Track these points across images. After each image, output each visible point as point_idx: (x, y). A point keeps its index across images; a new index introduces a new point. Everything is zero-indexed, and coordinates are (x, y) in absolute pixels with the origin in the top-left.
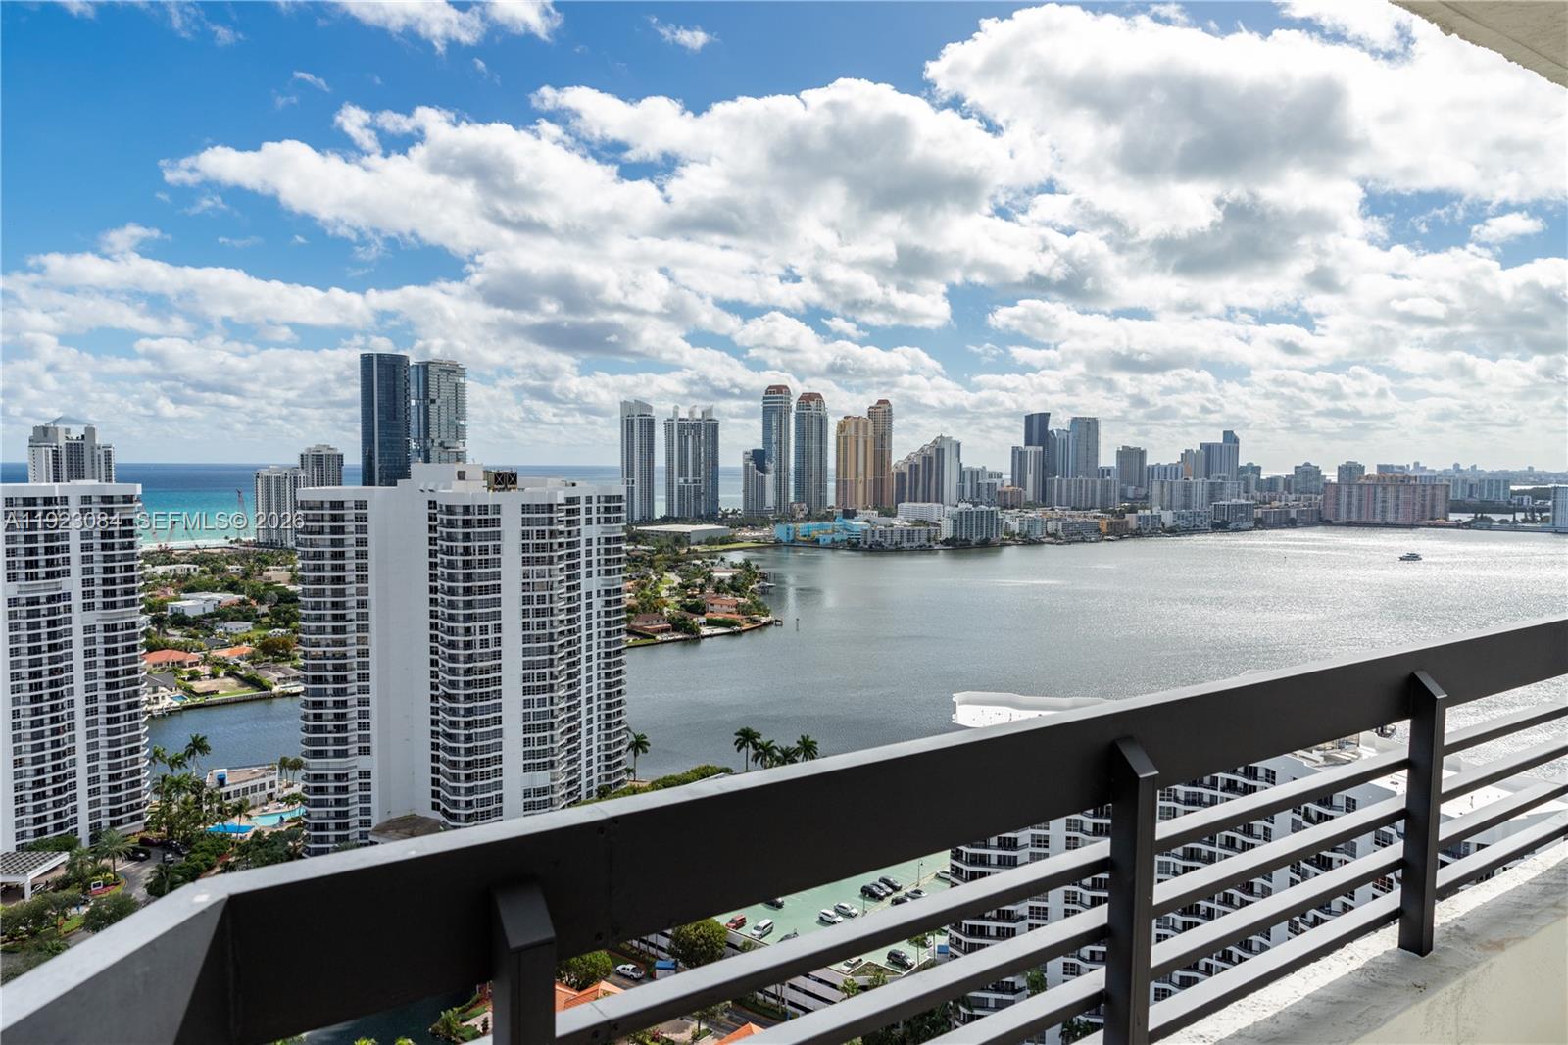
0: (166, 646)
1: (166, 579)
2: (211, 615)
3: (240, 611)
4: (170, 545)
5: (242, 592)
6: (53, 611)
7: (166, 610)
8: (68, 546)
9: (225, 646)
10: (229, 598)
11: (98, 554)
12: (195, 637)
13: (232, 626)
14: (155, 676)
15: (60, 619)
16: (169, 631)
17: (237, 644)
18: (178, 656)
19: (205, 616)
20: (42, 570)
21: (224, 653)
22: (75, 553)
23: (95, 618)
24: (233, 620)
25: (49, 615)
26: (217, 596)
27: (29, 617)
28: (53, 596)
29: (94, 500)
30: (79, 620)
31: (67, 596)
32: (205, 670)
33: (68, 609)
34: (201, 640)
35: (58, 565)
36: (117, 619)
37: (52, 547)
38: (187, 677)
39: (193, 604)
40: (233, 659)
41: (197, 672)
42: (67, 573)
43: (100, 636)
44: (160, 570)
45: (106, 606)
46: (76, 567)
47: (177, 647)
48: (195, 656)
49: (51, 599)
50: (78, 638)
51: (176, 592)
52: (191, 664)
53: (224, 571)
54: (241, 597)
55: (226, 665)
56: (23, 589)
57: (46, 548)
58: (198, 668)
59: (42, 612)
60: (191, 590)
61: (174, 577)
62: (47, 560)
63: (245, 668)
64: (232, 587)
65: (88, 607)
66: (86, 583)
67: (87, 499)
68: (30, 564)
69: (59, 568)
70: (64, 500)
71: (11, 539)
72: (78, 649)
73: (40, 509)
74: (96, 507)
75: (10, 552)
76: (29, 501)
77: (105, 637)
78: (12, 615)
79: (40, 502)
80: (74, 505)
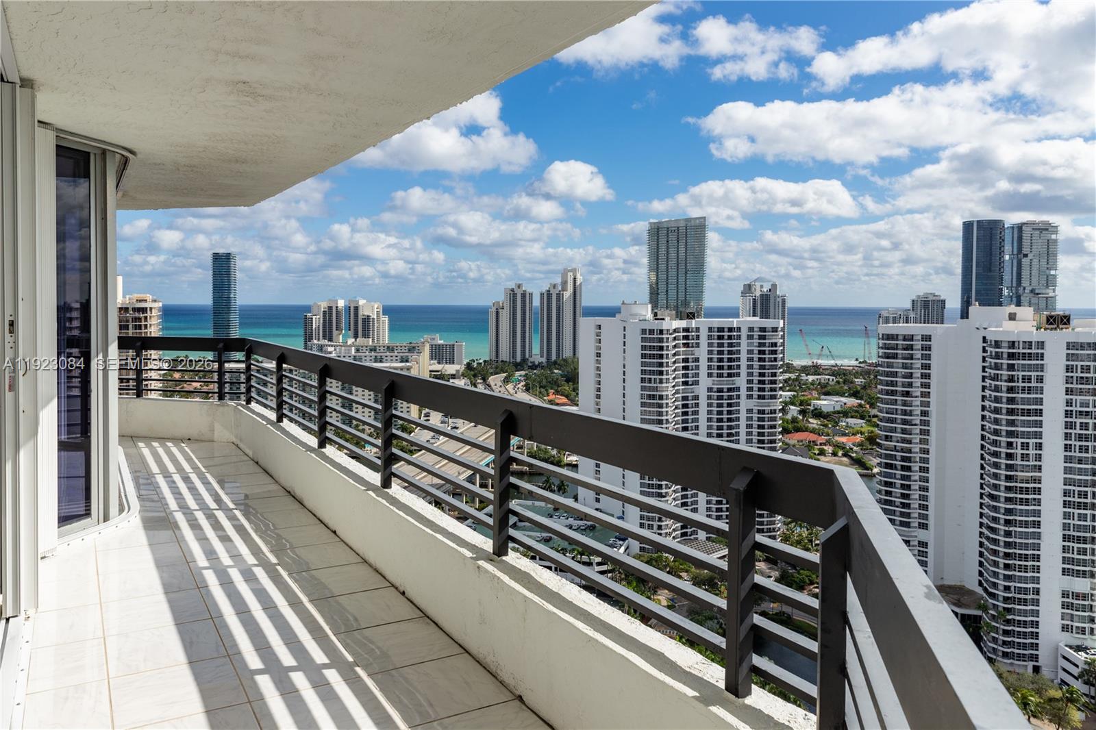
0: (806, 430)
1: (813, 385)
2: (838, 412)
3: (857, 412)
4: (820, 362)
5: (861, 399)
6: (730, 398)
7: (810, 405)
8: (739, 358)
9: (844, 435)
10: (852, 402)
11: (756, 364)
12: (826, 426)
13: (851, 421)
14: (798, 449)
15: (734, 403)
16: (810, 420)
17: (853, 434)
18: (812, 437)
19: (834, 413)
20: (725, 372)
21: (843, 439)
22: (744, 363)
23: (754, 404)
24: (852, 417)
25: (728, 399)
26: (844, 400)
27: (718, 399)
28: (731, 388)
29: (755, 329)
30: (744, 404)
31: (738, 389)
32: (829, 449)
33: (738, 397)
34: (830, 428)
35: (734, 369)
36: (766, 406)
37: (731, 358)
38: (817, 452)
39: (827, 404)
40: (849, 445)
41: (824, 450)
42: (738, 375)
43: (755, 416)
44: (811, 378)
45: (760, 397)
46: (744, 371)
47: (813, 431)
48: (824, 439)
49: (729, 390)
50: (743, 415)
51: (819, 394)
52: (821, 444)
53: (852, 382)
54: (859, 401)
55: (843, 448)
56: (716, 382)
57: (728, 358)
58: (825, 448)
59: (725, 398)
60: (828, 394)
61: (819, 384)
62: (728, 366)
63: (856, 452)
64: (855, 395)
65: (750, 397)
66: (750, 382)
67: (751, 329)
68: (720, 368)
69: (734, 371)
70: (739, 329)
71: (710, 352)
72: (743, 423)
73: (726, 334)
74: (756, 334)
75: (710, 360)
76: (721, 330)
77: (758, 417)
78: (709, 397)
79: (726, 330)
80: (744, 333)
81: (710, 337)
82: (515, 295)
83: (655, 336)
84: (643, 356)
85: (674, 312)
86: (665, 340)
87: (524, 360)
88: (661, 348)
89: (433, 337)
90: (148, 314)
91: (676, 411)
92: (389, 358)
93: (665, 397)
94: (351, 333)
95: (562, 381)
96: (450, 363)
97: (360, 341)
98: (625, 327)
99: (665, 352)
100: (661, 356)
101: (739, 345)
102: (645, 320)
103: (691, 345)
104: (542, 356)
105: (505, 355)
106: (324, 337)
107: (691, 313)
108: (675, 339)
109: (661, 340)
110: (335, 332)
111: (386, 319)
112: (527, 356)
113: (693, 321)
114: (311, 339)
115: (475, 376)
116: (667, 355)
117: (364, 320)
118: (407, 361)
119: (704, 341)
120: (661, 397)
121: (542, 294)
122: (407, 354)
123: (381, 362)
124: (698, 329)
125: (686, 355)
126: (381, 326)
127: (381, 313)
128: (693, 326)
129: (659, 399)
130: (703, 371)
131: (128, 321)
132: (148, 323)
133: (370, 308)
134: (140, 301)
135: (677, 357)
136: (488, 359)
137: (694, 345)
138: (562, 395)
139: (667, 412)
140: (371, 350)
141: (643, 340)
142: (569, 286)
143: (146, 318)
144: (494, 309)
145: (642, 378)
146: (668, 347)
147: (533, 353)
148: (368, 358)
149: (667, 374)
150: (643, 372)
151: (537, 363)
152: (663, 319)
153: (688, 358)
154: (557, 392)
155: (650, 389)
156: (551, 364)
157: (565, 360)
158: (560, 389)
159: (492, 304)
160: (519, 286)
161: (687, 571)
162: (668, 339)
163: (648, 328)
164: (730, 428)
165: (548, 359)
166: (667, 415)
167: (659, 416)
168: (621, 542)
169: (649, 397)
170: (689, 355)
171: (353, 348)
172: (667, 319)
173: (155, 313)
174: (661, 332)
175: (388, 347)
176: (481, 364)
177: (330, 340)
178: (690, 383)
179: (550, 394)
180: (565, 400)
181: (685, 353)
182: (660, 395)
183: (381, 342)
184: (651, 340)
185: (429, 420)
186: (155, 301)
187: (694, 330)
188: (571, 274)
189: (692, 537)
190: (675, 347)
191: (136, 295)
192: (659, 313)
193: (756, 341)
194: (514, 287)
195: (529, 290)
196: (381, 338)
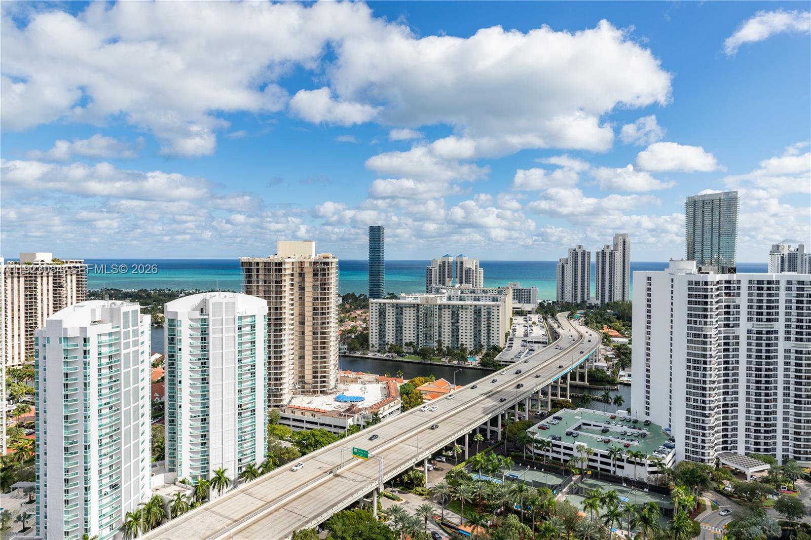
6: (769, 339)
8: (778, 306)
11: (794, 312)
15: (772, 343)
20: (764, 317)
22: (782, 310)
23: (792, 345)
25: (767, 340)
27: (757, 340)
28: (769, 331)
29: (793, 283)
30: (782, 345)
31: (777, 332)
33: (777, 339)
35: (773, 315)
36: (803, 347)
37: (770, 306)
42: (777, 320)
43: (793, 355)
45: (797, 339)
46: (782, 317)
49: (768, 332)
50: (781, 354)
56: (755, 326)
57: (767, 306)
59: (763, 339)
62: (767, 312)
65: (788, 339)
66: (787, 326)
67: (790, 282)
68: (759, 314)
69: (773, 317)
70: (778, 282)
71: (750, 301)
72: (781, 361)
73: (765, 286)
74: (794, 287)
75: (750, 307)
76: (760, 282)
77: (796, 357)
78: (749, 338)
79: (765, 282)
80: (783, 285)
81: (750, 288)
82: (576, 254)
83: (701, 287)
84: (690, 302)
85: (716, 268)
86: (709, 290)
87: (583, 301)
88: (706, 297)
89: (515, 283)
90: (330, 266)
91: (719, 348)
92: (484, 298)
93: (709, 336)
94: (458, 280)
95: (613, 318)
96: (527, 303)
97: (464, 285)
98: (672, 279)
99: (709, 300)
100: (706, 303)
101: (778, 295)
102: (691, 274)
103: (732, 294)
104: (597, 299)
105: (568, 298)
106: (440, 282)
107: (732, 268)
108: (718, 289)
109: (706, 290)
110: (447, 279)
111: (482, 270)
112: (586, 299)
113: (735, 275)
114: (431, 284)
115: (546, 312)
116: (711, 302)
117: (467, 271)
118: (497, 301)
119: (744, 291)
120: (705, 336)
121: (598, 253)
122: (497, 296)
123: (479, 300)
124: (739, 282)
125: (728, 302)
126: (478, 276)
127: (478, 266)
128: (735, 279)
129: (704, 337)
130: (744, 316)
131: (318, 271)
132: (330, 272)
133: (470, 263)
134: (325, 258)
135: (719, 304)
136: (555, 300)
137: (735, 294)
138: (614, 329)
139: (711, 348)
140: (471, 292)
141: (690, 289)
142: (619, 247)
143: (328, 268)
144: (560, 264)
145: (688, 320)
146: (712, 295)
147: (591, 296)
148: (470, 298)
149: (711, 318)
150: (689, 315)
151: (593, 304)
152: (708, 273)
153: (730, 305)
154: (610, 327)
155: (695, 329)
156: (605, 306)
157: (616, 303)
158: (612, 324)
159: (558, 260)
160: (580, 247)
161: (729, 480)
162: (712, 289)
163: (694, 279)
164: (768, 364)
165: (603, 302)
166: (710, 351)
167: (704, 351)
168: (669, 450)
169: (695, 335)
170: (730, 302)
171: (459, 291)
172: (712, 273)
173: (334, 265)
174: (706, 283)
175: (483, 290)
176: (550, 304)
177: (444, 284)
178: (731, 325)
179: (605, 328)
180: (617, 333)
181: (726, 301)
182: (704, 335)
183: (478, 287)
184: (696, 290)
185: (512, 344)
186: (334, 258)
187: (736, 282)
188: (622, 238)
189: (732, 451)
190: (718, 296)
191: (323, 254)
192: (703, 268)
193: (794, 293)
194: (576, 248)
195: (587, 250)
196: (478, 283)
